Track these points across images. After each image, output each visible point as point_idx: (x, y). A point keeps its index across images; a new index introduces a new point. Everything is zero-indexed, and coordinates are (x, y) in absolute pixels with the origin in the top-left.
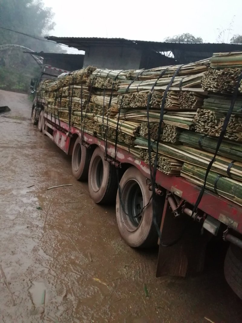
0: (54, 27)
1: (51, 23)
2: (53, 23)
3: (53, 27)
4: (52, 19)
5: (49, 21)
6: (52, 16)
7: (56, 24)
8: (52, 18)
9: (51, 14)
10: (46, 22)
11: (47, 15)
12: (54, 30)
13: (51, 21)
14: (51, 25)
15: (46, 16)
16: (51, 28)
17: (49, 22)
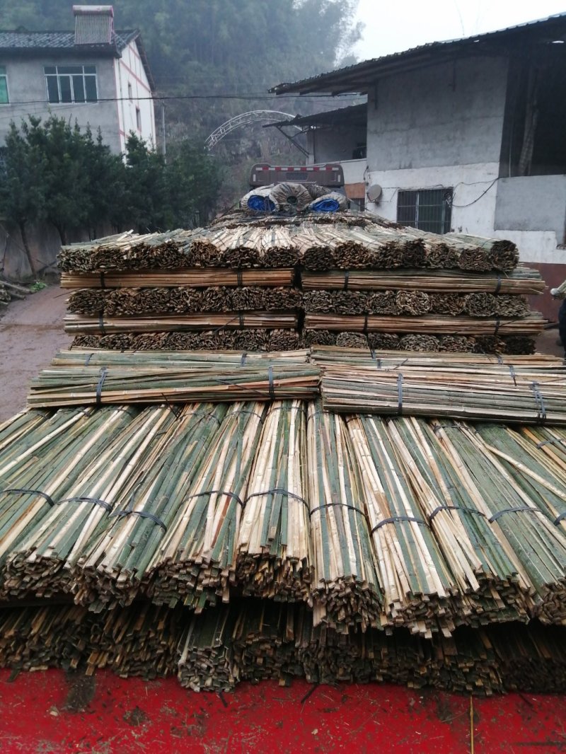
0: (363, 34)
1: (353, 27)
2: (359, 25)
3: (359, 34)
4: (352, 16)
5: (348, 24)
6: (352, 8)
7: (365, 26)
8: (353, 14)
9: (350, 5)
10: (340, 28)
11: (342, 10)
12: (363, 39)
13: (351, 22)
14: (353, 31)
15: (340, 15)
16: (355, 37)
17: (348, 27)
